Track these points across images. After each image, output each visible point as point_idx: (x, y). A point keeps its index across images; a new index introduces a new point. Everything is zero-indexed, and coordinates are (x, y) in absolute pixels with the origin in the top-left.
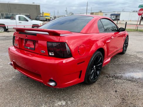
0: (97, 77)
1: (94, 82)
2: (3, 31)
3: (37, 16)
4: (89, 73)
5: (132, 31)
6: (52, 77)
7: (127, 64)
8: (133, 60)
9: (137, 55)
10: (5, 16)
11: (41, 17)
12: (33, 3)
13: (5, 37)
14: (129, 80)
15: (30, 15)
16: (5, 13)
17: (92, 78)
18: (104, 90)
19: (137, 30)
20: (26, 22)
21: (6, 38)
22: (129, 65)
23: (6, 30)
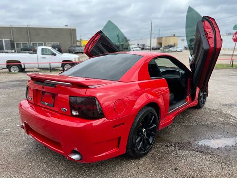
0: (149, 147)
1: (145, 154)
2: (18, 71)
3: (72, 46)
4: (134, 142)
5: (223, 68)
6: (76, 147)
7: (202, 125)
8: (214, 118)
9: (223, 109)
10: (22, 47)
11: (78, 46)
12: (66, 26)
13: (19, 81)
14: (200, 152)
15: (61, 45)
16: (21, 43)
17: (139, 148)
18: (158, 167)
19: (232, 66)
20: (53, 56)
21: (20, 84)
22: (207, 126)
23: (22, 70)
